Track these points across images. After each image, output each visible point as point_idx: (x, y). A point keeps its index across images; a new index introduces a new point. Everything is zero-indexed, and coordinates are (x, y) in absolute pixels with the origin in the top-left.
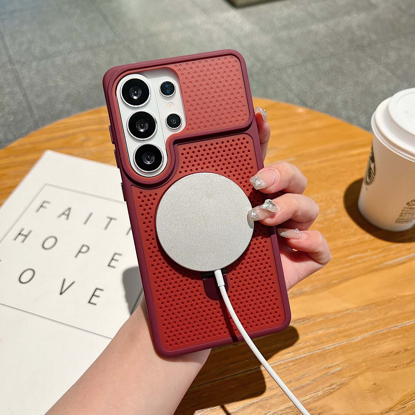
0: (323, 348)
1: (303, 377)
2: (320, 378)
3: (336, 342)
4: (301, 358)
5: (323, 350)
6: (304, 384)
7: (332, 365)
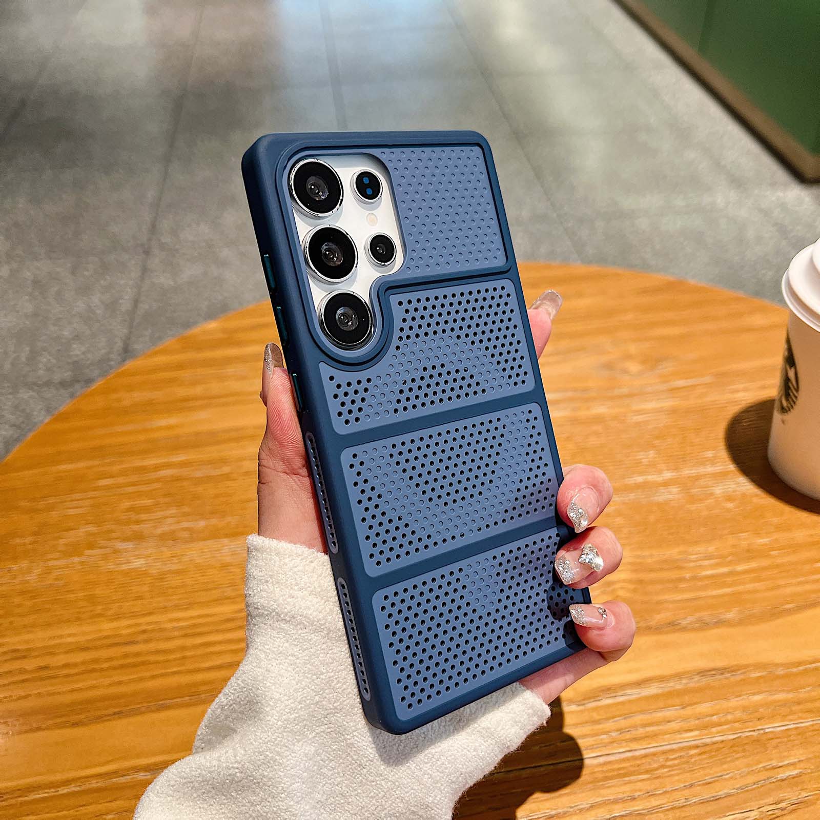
0: (762, 729)
1: (717, 780)
2: (754, 786)
3: (791, 720)
4: (714, 743)
5: (762, 732)
6: (720, 793)
7: (781, 764)
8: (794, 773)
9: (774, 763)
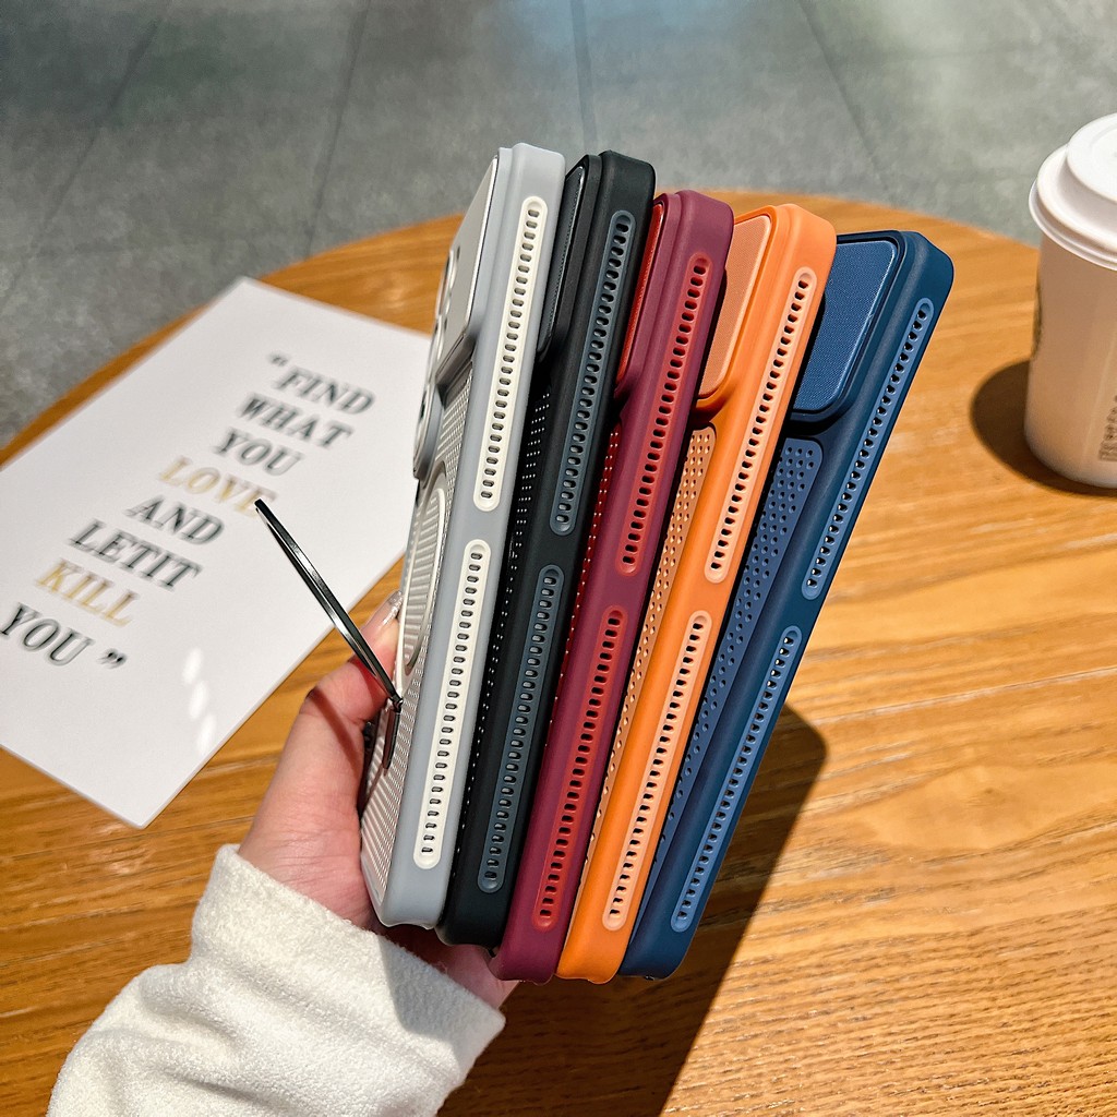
8: (902, 755)
9: (881, 745)
